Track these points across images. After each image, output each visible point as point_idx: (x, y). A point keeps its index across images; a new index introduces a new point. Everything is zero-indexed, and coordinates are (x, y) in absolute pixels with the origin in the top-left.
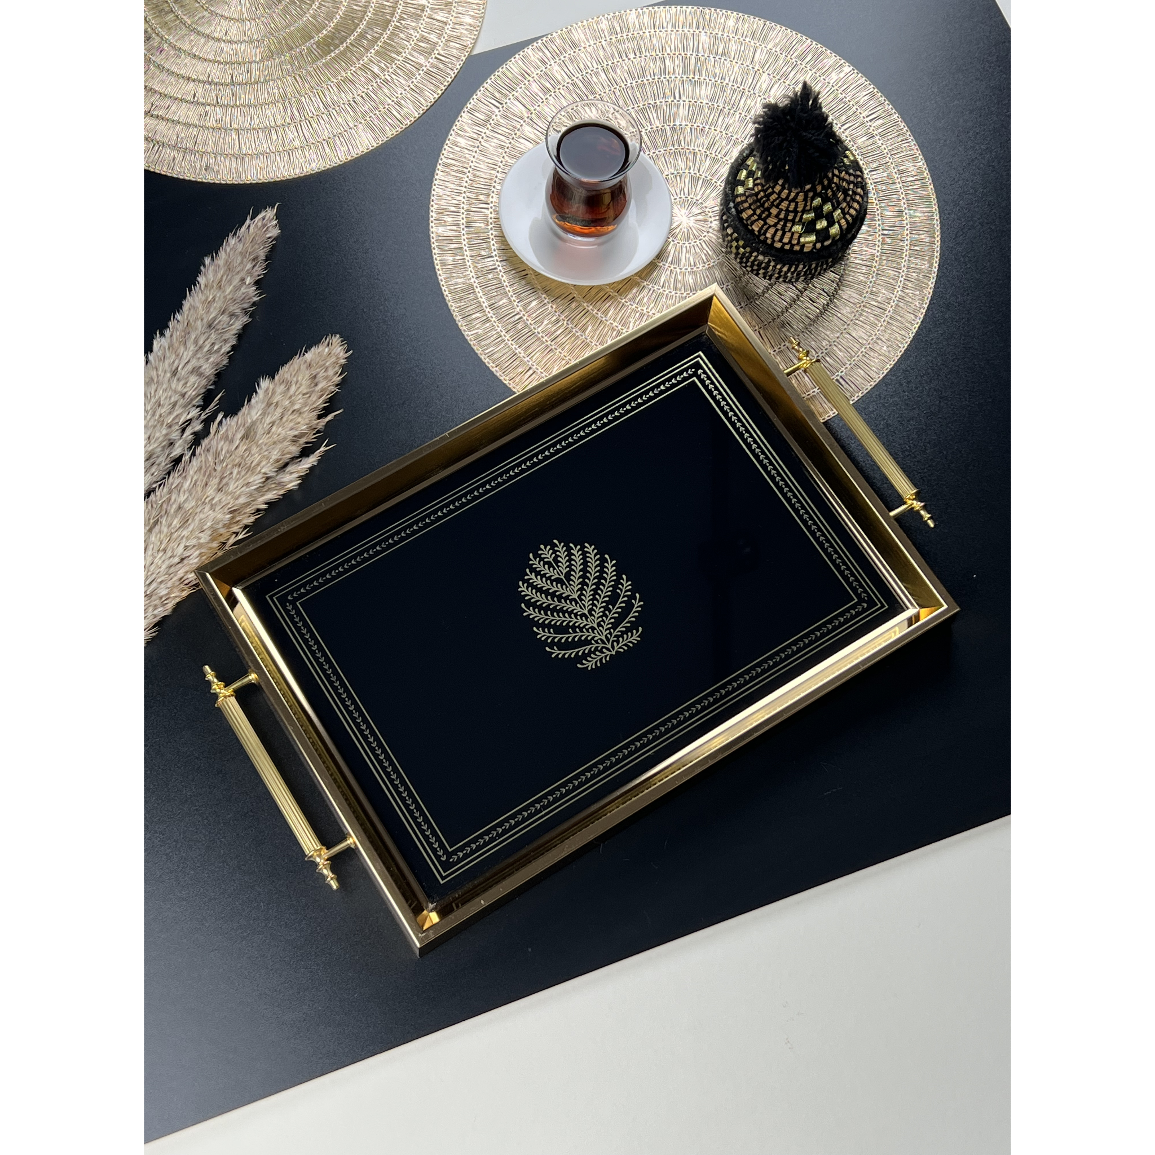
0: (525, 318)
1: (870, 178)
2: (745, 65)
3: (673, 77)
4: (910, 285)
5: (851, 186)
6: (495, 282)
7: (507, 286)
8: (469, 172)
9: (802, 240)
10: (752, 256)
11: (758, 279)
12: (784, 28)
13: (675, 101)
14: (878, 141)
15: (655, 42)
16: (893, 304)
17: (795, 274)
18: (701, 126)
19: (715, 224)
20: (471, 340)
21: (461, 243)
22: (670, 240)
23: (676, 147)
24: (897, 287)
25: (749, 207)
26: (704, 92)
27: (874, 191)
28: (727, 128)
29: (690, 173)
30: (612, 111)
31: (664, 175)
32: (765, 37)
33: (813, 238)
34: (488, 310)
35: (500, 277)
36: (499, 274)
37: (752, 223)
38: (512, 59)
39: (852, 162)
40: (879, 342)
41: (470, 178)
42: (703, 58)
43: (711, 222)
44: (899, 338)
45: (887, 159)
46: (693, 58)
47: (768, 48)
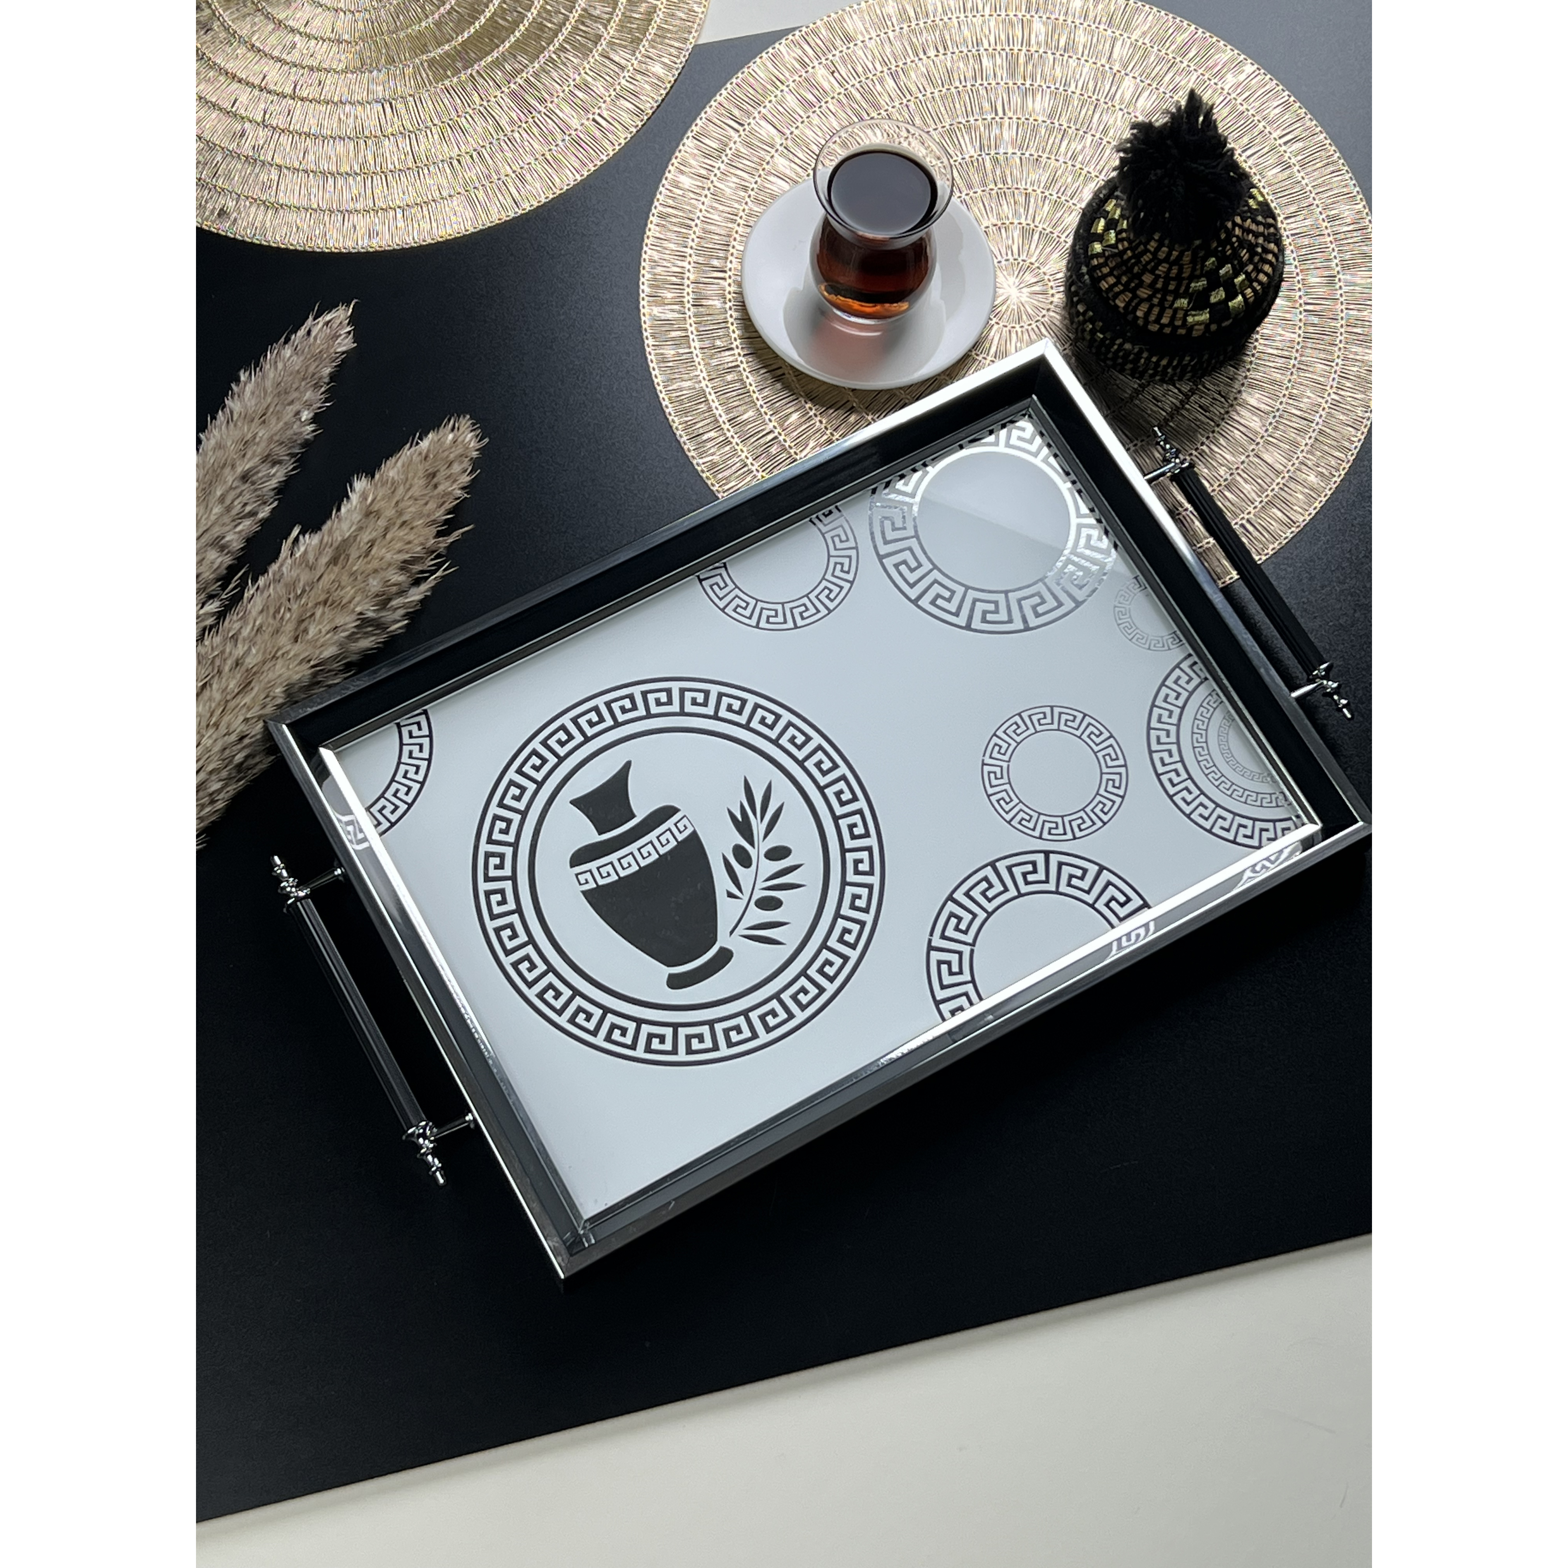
0: (781, 438)
1: (1286, 228)
2: (1099, 65)
3: (994, 83)
4: (1348, 384)
5: (1261, 240)
6: (738, 385)
7: (754, 392)
8: (696, 225)
9: (1190, 319)
10: (1115, 344)
11: (1121, 377)
12: (1155, 9)
13: (997, 118)
14: (1297, 174)
15: (966, 33)
16: (1323, 413)
17: (1178, 370)
18: (1035, 157)
19: (1059, 298)
20: (703, 471)
21: (686, 330)
22: (992, 322)
23: (1001, 186)
24: (1328, 388)
25: (1110, 274)
26: (1039, 105)
27: (1292, 248)
28: (1074, 157)
29: (1020, 224)
30: (904, 133)
31: (983, 227)
32: (1128, 23)
33: (1205, 316)
34: (726, 426)
35: (745, 379)
36: (742, 374)
37: (1117, 295)
38: (758, 59)
39: (1259, 203)
40: (1303, 467)
41: (698, 234)
42: (1037, 55)
43: (1053, 295)
44: (1333, 463)
45: (1311, 199)
46: (1022, 54)
47: (1133, 39)
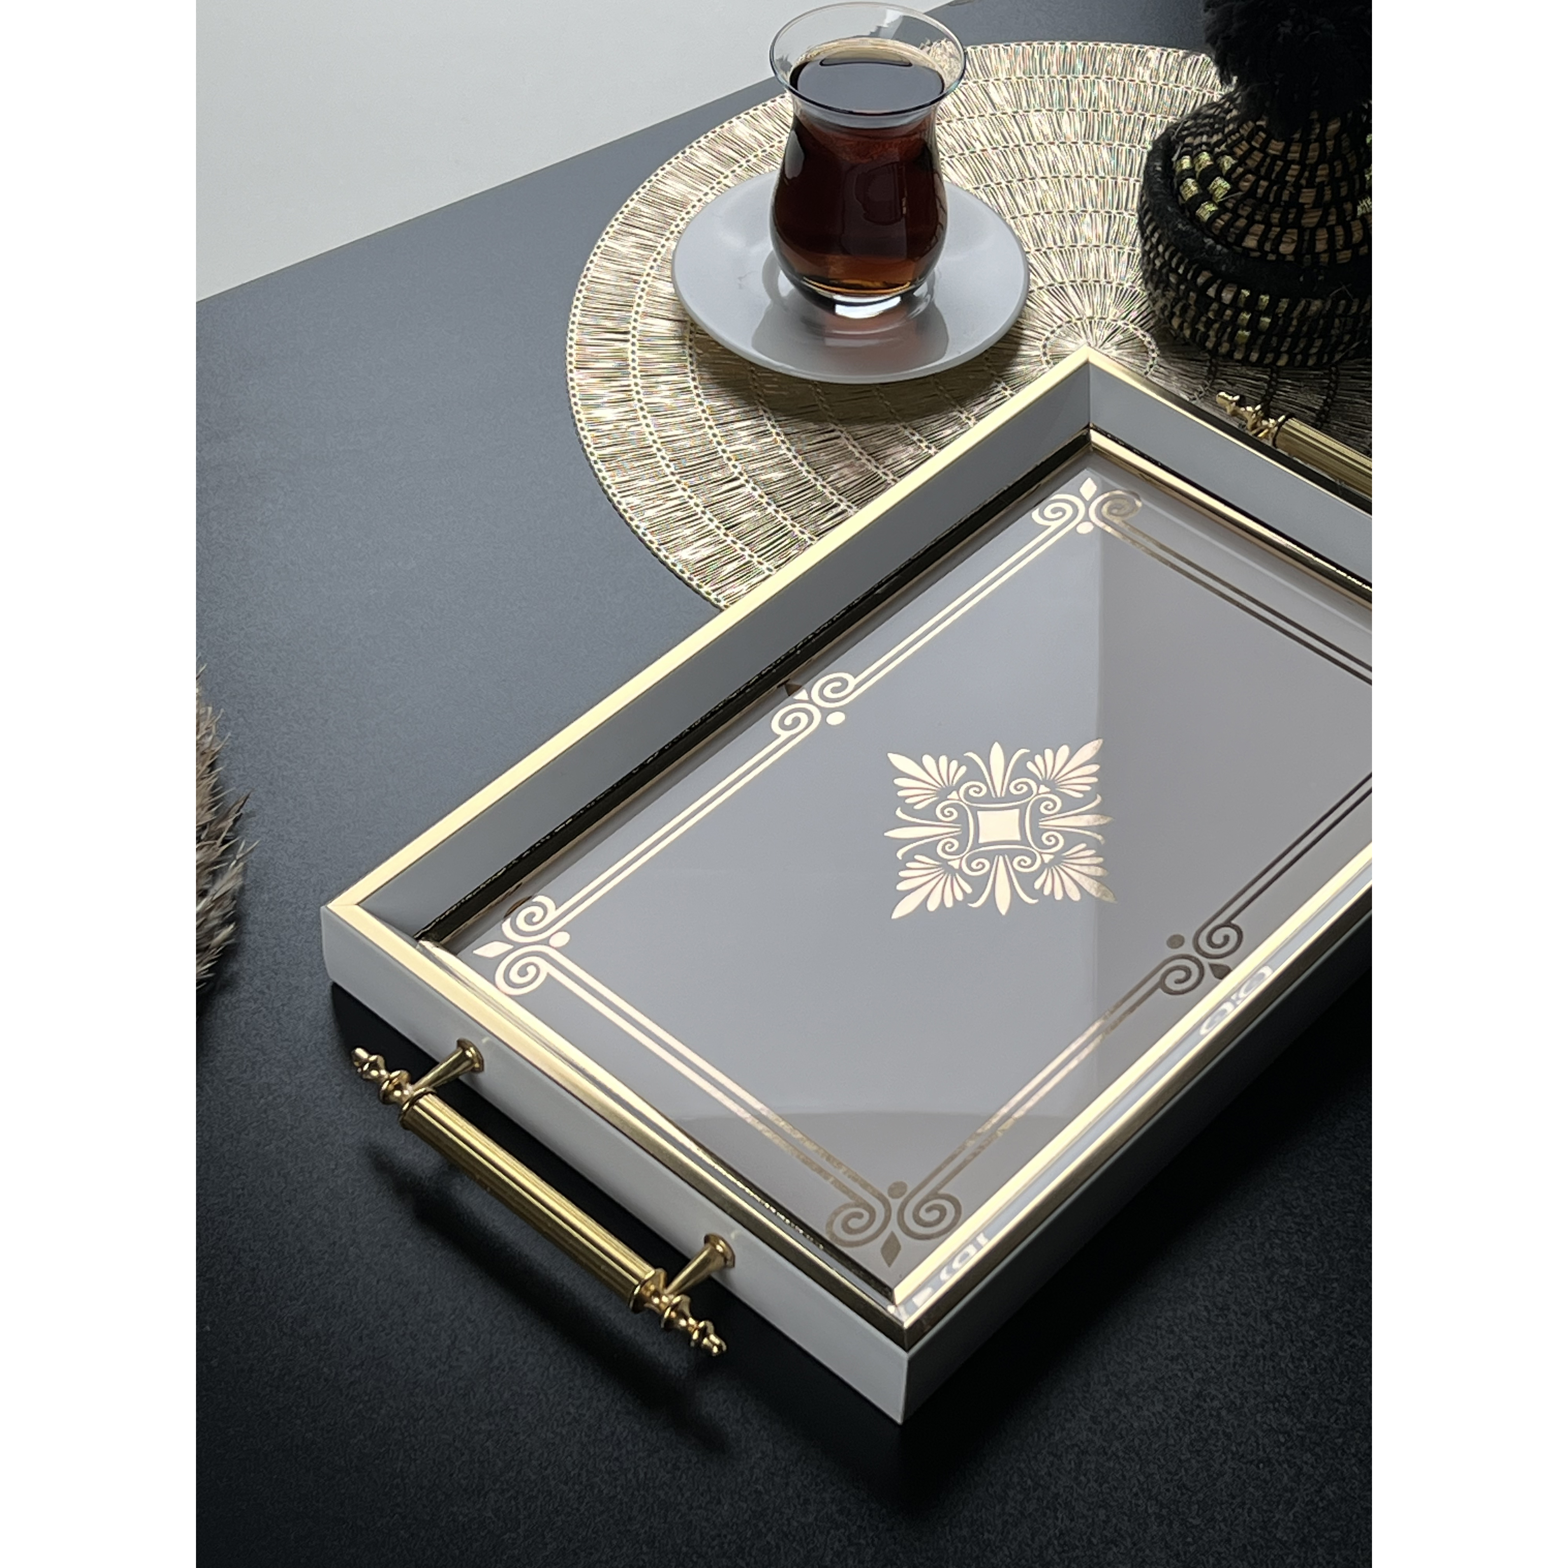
25: (1251, 224)
37: (1278, 241)
47: (1003, 79)
